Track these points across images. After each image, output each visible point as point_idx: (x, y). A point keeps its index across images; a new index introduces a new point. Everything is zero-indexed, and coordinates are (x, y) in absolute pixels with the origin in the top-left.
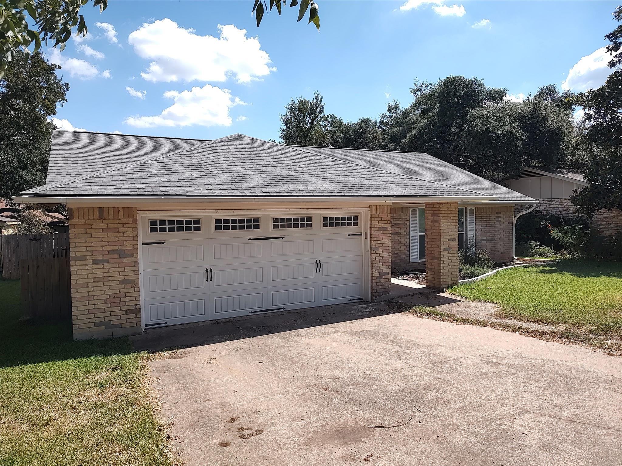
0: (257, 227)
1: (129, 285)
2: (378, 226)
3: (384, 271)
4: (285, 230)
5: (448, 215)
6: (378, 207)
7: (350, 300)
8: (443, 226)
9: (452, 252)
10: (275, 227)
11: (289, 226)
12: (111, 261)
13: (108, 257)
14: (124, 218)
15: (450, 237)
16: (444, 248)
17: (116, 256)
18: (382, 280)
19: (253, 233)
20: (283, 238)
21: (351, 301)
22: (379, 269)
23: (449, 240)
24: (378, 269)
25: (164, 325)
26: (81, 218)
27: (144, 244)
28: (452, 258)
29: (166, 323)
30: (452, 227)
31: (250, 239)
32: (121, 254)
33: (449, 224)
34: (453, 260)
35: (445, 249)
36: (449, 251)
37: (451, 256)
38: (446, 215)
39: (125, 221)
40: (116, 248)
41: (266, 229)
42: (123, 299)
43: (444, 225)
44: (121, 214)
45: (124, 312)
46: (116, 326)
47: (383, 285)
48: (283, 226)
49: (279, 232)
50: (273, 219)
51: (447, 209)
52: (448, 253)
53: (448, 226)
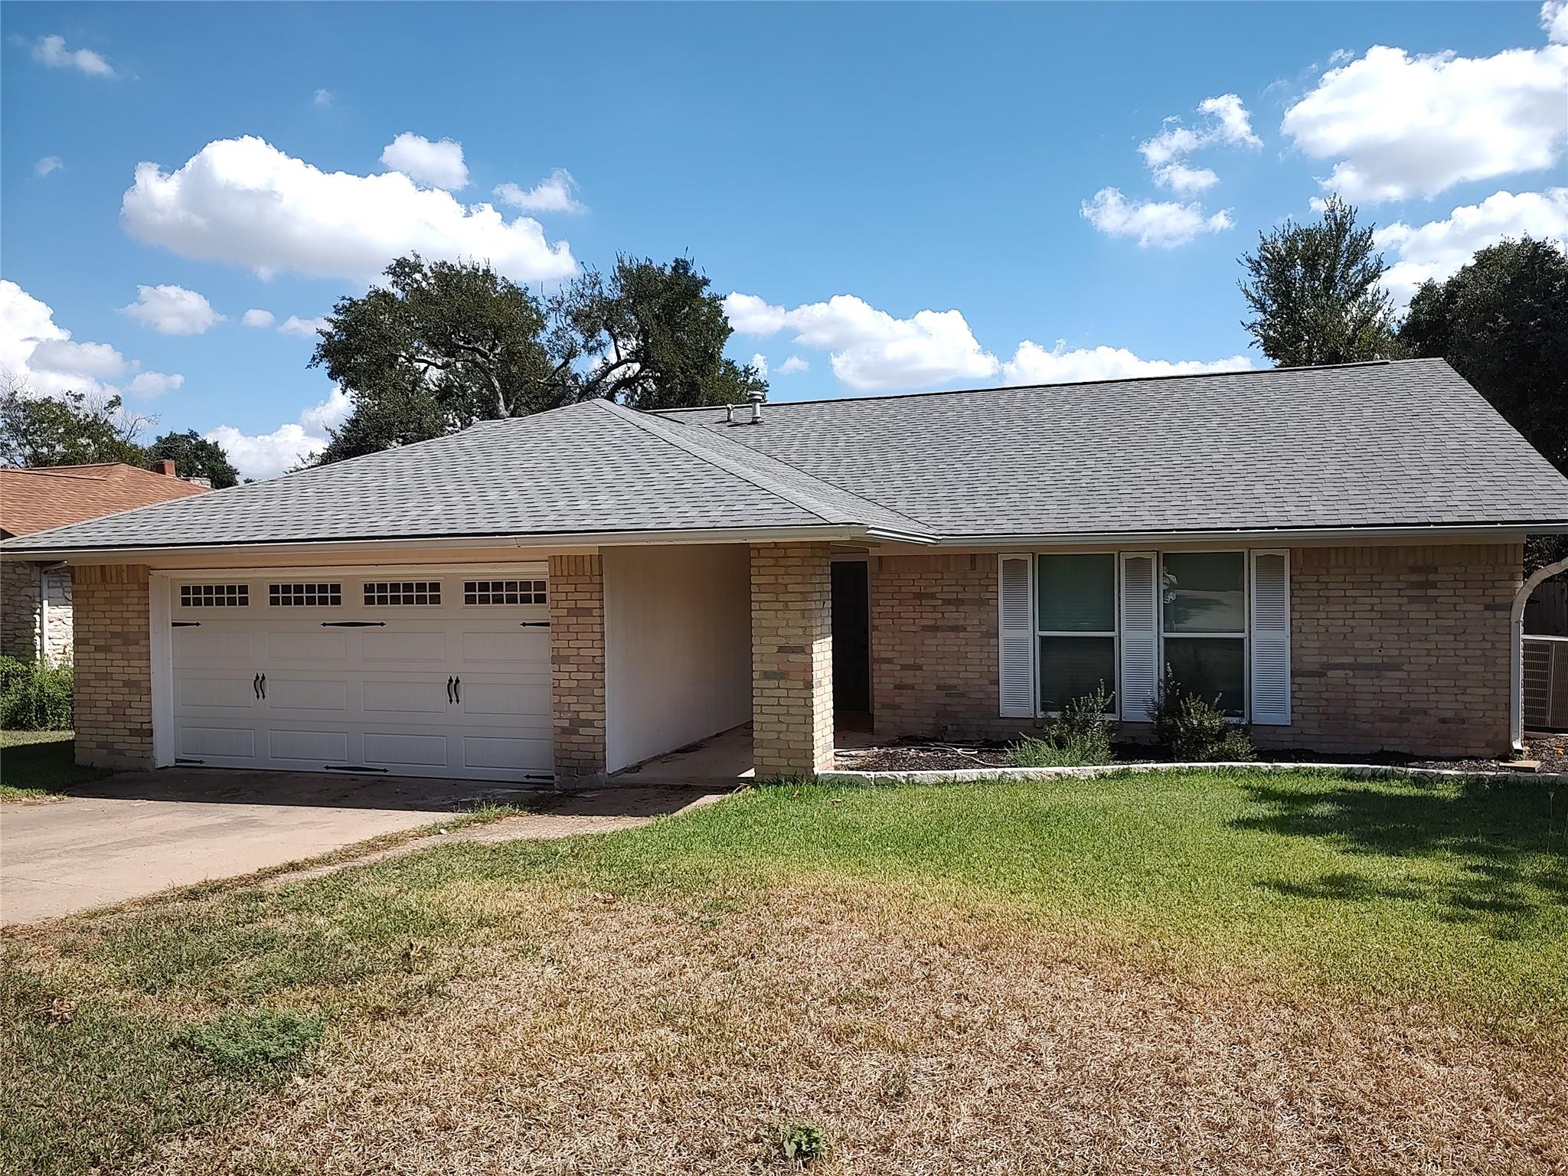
0: (336, 601)
1: (134, 690)
2: (565, 604)
3: (583, 716)
4: (375, 608)
5: (777, 579)
6: (565, 560)
7: (528, 777)
8: (760, 610)
9: (789, 684)
10: (369, 601)
11: (395, 600)
12: (114, 649)
13: (111, 642)
14: (128, 583)
15: (783, 642)
16: (765, 673)
17: (120, 641)
18: (574, 738)
19: (329, 612)
20: (382, 624)
21: (530, 780)
22: (569, 711)
23: (782, 649)
24: (566, 709)
25: (199, 765)
26: (83, 581)
27: (174, 625)
28: (790, 702)
29: (201, 762)
30: (788, 615)
31: (324, 625)
32: (128, 640)
33: (780, 606)
34: (792, 706)
35: (767, 675)
36: (782, 682)
37: (788, 697)
38: (772, 580)
39: (130, 587)
40: (119, 629)
41: (353, 606)
42: (128, 711)
43: (763, 606)
44: (125, 574)
45: (127, 732)
46: (121, 753)
47: (579, 750)
48: (382, 600)
49: (376, 612)
50: (365, 585)
51: (771, 562)
52: (779, 688)
53: (776, 611)
